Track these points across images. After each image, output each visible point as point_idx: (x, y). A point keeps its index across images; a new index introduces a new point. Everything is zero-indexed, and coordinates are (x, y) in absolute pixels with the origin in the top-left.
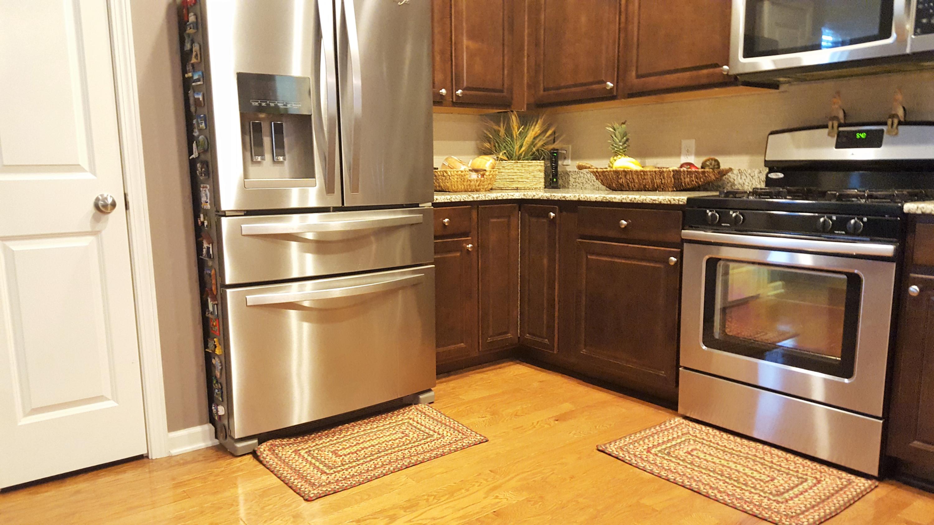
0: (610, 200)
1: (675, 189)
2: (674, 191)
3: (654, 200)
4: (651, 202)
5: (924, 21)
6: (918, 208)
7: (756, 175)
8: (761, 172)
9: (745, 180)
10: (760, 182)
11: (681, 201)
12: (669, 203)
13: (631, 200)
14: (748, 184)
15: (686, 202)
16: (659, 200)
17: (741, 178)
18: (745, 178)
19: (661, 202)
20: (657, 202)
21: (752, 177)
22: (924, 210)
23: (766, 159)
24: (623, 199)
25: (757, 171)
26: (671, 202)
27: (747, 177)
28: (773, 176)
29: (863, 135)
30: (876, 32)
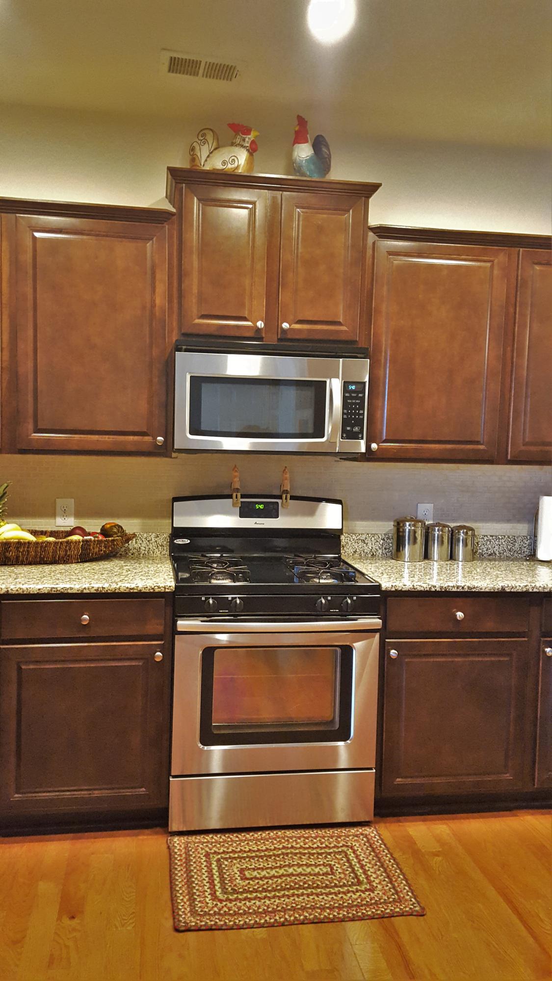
0: (63, 590)
1: (79, 560)
2: (78, 562)
3: (131, 589)
4: (127, 591)
5: (348, 428)
6: (392, 586)
7: (153, 539)
8: (158, 537)
9: (141, 544)
10: (158, 547)
11: (168, 589)
12: (152, 591)
13: (97, 590)
14: (144, 549)
15: (174, 589)
16: (139, 589)
17: (136, 543)
18: (141, 542)
19: (141, 590)
20: (136, 591)
21: (148, 541)
22: (397, 588)
23: (174, 526)
24: (85, 588)
25: (153, 535)
26: (154, 590)
27: (143, 541)
28: (179, 541)
29: (261, 507)
30: (311, 431)
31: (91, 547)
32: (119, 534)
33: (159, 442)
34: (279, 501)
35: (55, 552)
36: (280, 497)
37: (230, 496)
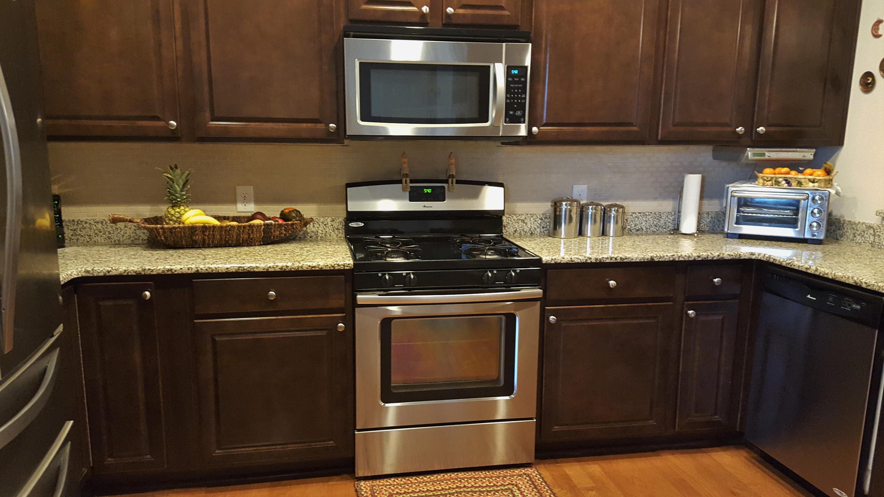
0: (249, 269)
1: (262, 243)
2: (261, 245)
3: (313, 267)
4: (310, 269)
5: (511, 113)
7: (329, 223)
8: (334, 221)
9: (318, 228)
10: (334, 230)
11: (347, 266)
12: (332, 268)
13: (281, 268)
14: (321, 232)
15: (352, 267)
16: (320, 267)
17: (314, 226)
18: (318, 226)
19: (322, 268)
20: (317, 269)
21: (325, 225)
23: (349, 210)
24: (270, 267)
25: (329, 220)
26: (334, 268)
27: (320, 225)
28: (353, 225)
29: (429, 191)
30: (476, 115)
31: (273, 231)
32: (298, 218)
33: (332, 129)
34: (445, 185)
35: (238, 235)
36: (446, 182)
37: (399, 182)
